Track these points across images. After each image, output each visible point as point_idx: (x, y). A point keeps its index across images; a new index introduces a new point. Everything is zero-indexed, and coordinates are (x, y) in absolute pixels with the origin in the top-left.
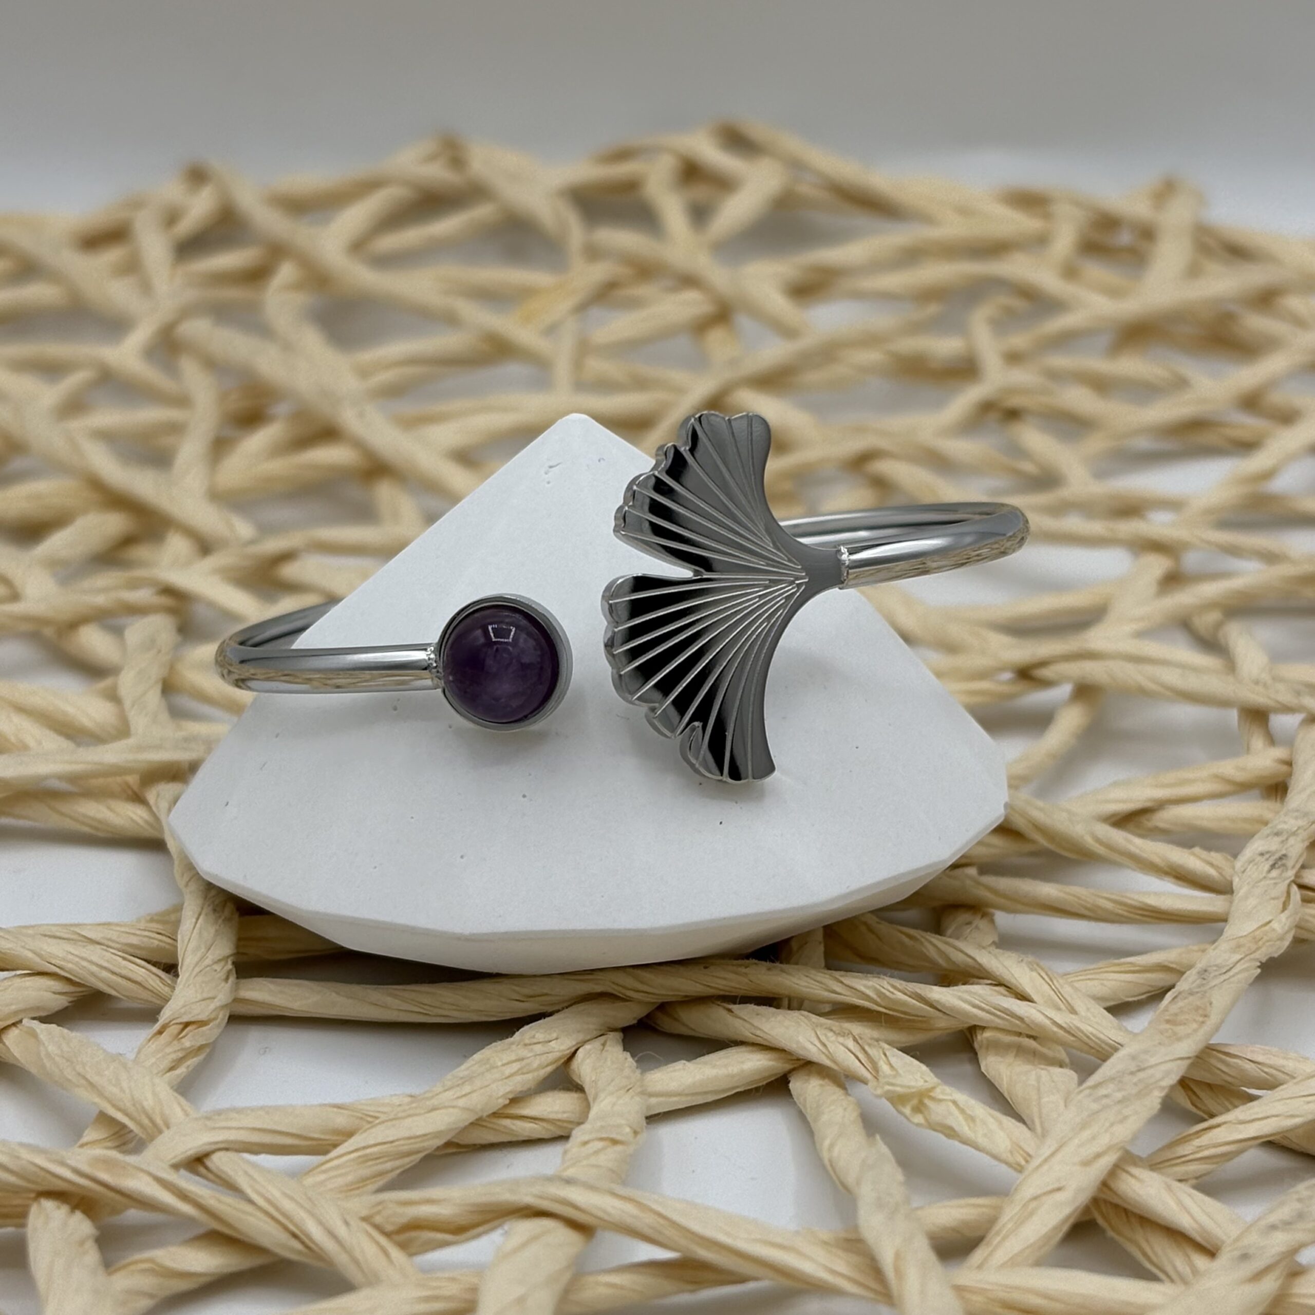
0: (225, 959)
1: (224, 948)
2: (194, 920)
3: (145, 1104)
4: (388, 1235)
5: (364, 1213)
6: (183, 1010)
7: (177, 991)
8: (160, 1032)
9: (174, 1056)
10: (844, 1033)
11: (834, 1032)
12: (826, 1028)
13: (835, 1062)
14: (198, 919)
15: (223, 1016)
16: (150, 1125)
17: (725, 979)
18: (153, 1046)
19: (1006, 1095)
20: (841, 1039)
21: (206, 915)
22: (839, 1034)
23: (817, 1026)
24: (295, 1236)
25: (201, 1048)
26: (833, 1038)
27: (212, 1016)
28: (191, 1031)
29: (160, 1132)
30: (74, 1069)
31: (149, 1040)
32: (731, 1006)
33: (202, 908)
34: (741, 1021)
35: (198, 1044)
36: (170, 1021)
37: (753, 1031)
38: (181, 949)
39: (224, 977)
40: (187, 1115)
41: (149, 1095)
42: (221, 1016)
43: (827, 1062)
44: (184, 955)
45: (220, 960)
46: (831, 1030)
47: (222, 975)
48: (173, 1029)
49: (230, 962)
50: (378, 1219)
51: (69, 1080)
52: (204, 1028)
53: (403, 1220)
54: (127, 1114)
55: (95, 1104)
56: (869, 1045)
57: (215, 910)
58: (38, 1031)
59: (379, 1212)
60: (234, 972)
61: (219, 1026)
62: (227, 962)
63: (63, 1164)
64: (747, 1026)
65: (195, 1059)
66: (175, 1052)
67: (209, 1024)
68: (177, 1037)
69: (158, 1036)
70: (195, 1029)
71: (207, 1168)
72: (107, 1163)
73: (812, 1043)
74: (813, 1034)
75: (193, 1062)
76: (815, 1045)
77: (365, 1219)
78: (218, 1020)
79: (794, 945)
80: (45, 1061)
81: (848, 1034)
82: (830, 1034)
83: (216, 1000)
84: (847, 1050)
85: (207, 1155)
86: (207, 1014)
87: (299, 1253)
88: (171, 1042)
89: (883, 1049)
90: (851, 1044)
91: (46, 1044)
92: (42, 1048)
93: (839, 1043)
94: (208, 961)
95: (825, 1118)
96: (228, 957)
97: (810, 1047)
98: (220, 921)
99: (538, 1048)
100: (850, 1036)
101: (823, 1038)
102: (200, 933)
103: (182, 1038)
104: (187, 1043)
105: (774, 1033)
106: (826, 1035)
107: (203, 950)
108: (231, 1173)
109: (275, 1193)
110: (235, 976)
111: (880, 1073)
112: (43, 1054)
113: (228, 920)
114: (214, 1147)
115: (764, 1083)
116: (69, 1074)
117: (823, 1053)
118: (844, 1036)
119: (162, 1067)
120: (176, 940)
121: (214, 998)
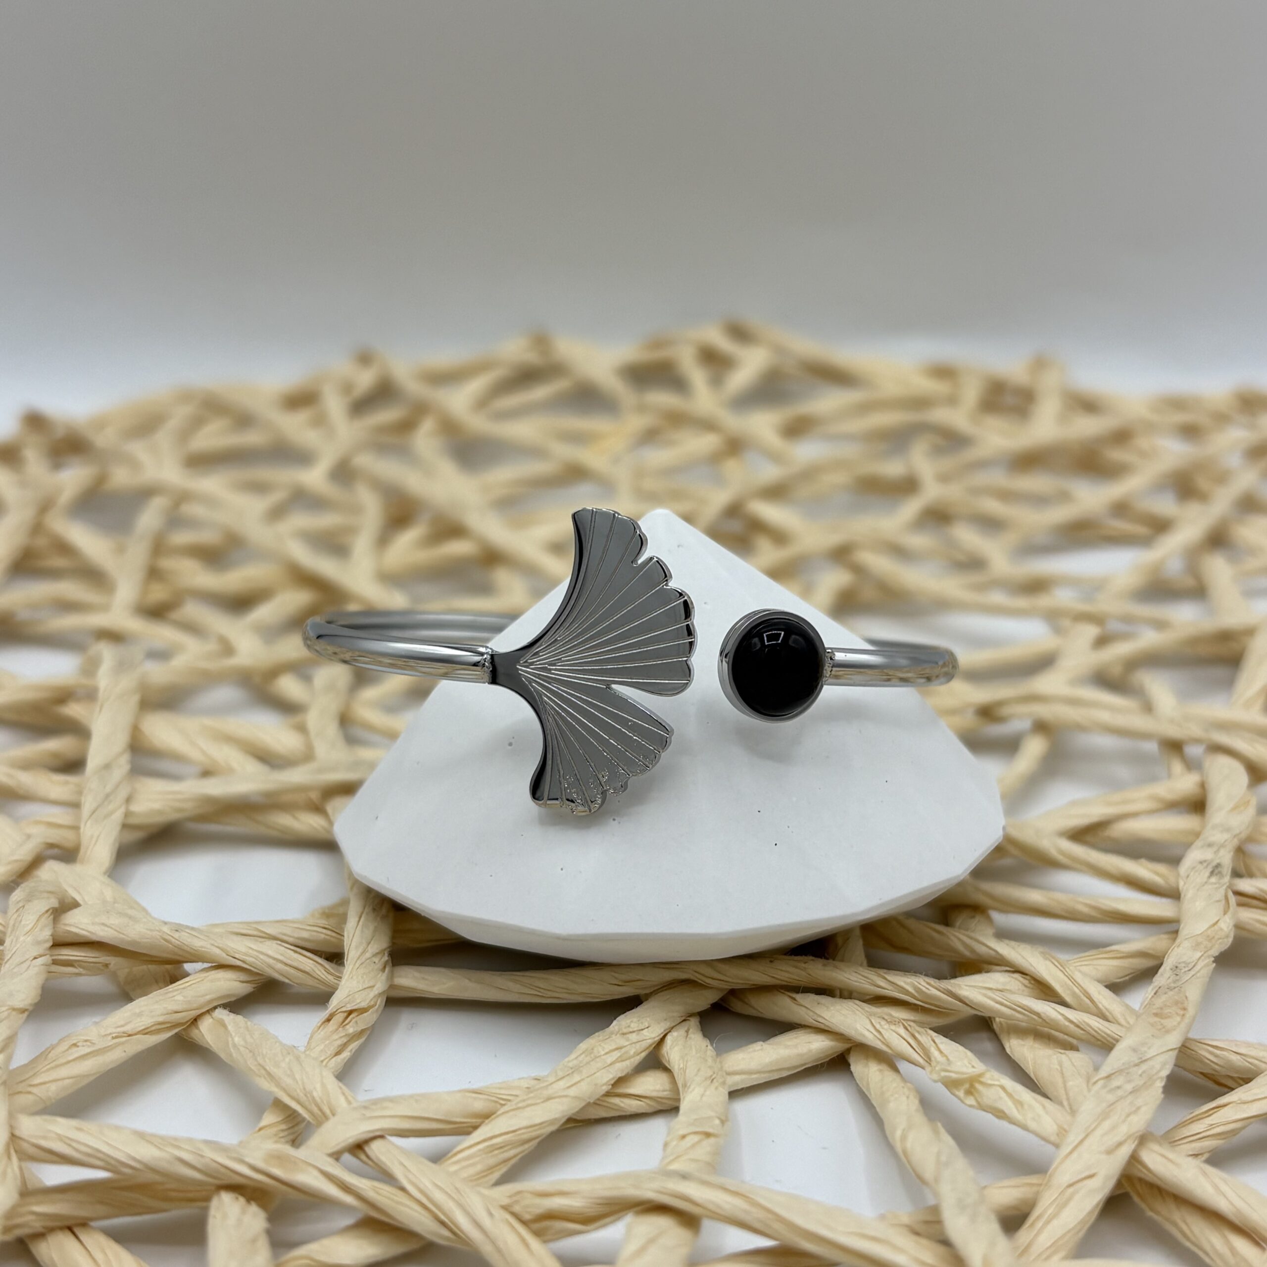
0: (382, 952)
1: (381, 943)
2: (357, 919)
3: (315, 1094)
4: (524, 1223)
5: (506, 1201)
6: (347, 999)
7: (343, 981)
8: (328, 1020)
9: (339, 1042)
10: (895, 1021)
11: (886, 1020)
12: (879, 1017)
13: (888, 1046)
14: (360, 917)
15: (381, 1002)
16: (320, 1113)
17: (787, 972)
18: (322, 1033)
19: (1032, 1076)
21: (367, 914)
22: (891, 1022)
23: (871, 1015)
24: (443, 1223)
25: (362, 1032)
26: (886, 1026)
27: (372, 1003)
28: (354, 1018)
29: (327, 1118)
30: (256, 1060)
31: (320, 1027)
32: (794, 995)
33: (364, 908)
34: (803, 1009)
35: (360, 1029)
36: (337, 1011)
37: (815, 1017)
38: (347, 944)
39: (381, 967)
40: (349, 1103)
41: (318, 1086)
42: (378, 1003)
43: (884, 1048)
44: (349, 950)
45: (377, 954)
46: (884, 1018)
47: (379, 965)
48: (339, 1017)
49: (386, 954)
50: (517, 1209)
51: (251, 1069)
52: (365, 1014)
53: (539, 1211)
54: (299, 1102)
55: (271, 1093)
56: (918, 1032)
57: (374, 910)
58: (226, 1022)
59: (517, 1202)
60: (390, 962)
61: (377, 1010)
62: (384, 954)
63: (241, 1161)
64: (811, 1014)
65: (357, 1043)
66: (341, 1037)
67: (368, 1011)
68: (343, 1024)
69: (327, 1023)
70: (357, 1016)
71: (368, 1156)
72: (280, 1158)
74: (868, 1021)
75: (354, 1046)
76: (871, 1032)
77: (505, 1208)
78: (377, 1006)
79: (840, 941)
80: (232, 1050)
81: (899, 1022)
83: (375, 989)
84: (900, 1037)
85: (367, 1141)
86: (368, 1001)
87: (448, 1239)
88: (337, 1030)
90: (902, 1031)
91: (233, 1034)
92: (230, 1039)
93: (892, 1030)
94: (368, 955)
95: (892, 1105)
96: (385, 950)
97: (867, 1034)
98: (379, 919)
100: (901, 1024)
102: (362, 931)
103: (347, 1024)
104: (351, 1029)
105: (834, 1021)
106: (879, 1023)
107: (364, 945)
108: (389, 1163)
109: (426, 1183)
110: (391, 964)
111: (933, 1059)
112: (230, 1043)
113: (384, 918)
114: (371, 1135)
115: (828, 1060)
116: (251, 1064)
117: (878, 1039)
119: (329, 1053)
120: (343, 936)
121: (373, 986)
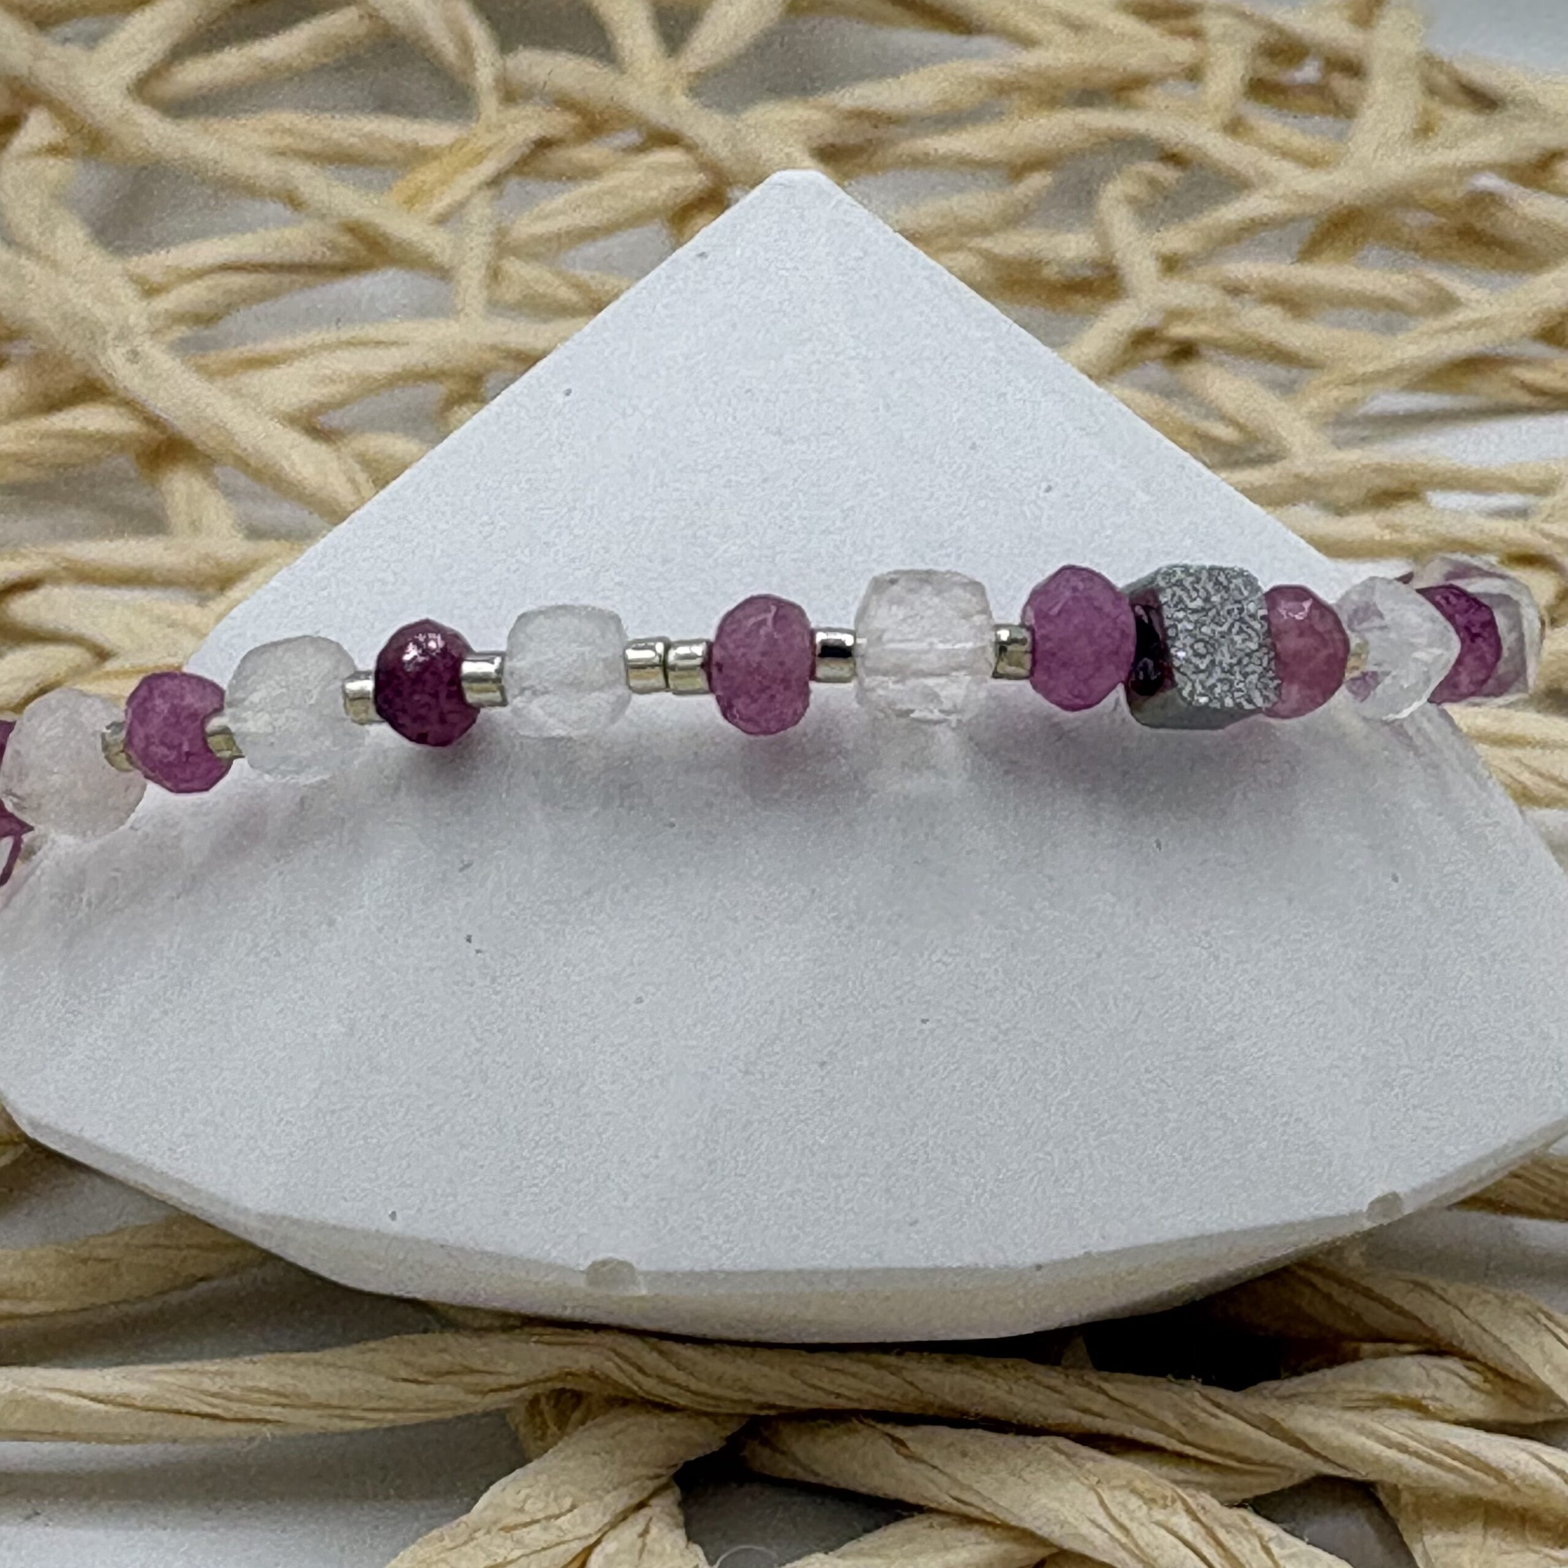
11: (1137, 1494)
17: (854, 1375)
20: (1159, 1515)
22: (1153, 1500)
26: (1143, 1511)
34: (924, 1467)
73: (1093, 1522)
74: (1095, 1501)
76: (1099, 1527)
82: (1134, 1502)
89: (1260, 1538)
93: (1155, 1520)
97: (1090, 1530)
99: (535, 1536)
100: (1179, 1506)
101: (1115, 1511)
106: (1124, 1505)
117: (1123, 1546)
118: (1165, 1507)
